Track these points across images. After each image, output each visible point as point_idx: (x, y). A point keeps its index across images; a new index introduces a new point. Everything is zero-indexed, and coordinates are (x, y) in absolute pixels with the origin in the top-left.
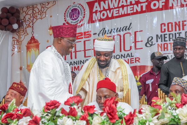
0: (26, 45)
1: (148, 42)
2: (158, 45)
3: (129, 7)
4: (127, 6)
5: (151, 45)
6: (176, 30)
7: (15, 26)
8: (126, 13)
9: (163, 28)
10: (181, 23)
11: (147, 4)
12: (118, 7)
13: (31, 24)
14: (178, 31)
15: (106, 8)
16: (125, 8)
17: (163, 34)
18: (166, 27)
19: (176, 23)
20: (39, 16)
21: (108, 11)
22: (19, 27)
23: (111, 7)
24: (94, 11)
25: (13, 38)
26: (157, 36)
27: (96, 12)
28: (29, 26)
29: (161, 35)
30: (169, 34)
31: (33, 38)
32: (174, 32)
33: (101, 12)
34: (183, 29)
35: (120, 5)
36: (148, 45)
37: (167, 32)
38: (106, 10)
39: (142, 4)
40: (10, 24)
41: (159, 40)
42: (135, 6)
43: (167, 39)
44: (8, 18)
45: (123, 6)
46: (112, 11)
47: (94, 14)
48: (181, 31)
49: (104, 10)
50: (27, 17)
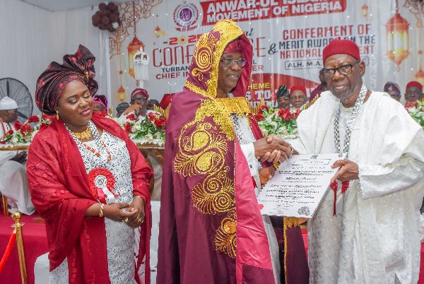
0: (127, 46)
1: (271, 49)
2: (281, 52)
3: (249, 11)
4: (247, 9)
5: (274, 52)
6: (298, 37)
7: (115, 25)
8: (246, 17)
9: (286, 35)
10: (304, 31)
11: (269, 9)
12: (236, 10)
13: (132, 24)
14: (300, 39)
15: (223, 10)
16: (245, 12)
17: (286, 41)
18: (289, 35)
19: (299, 31)
20: (142, 15)
21: (225, 14)
22: (119, 25)
23: (229, 9)
24: (209, 12)
25: (110, 38)
26: (280, 43)
27: (211, 13)
28: (130, 25)
29: (284, 43)
30: (292, 42)
31: (135, 40)
32: (296, 40)
33: (217, 14)
34: (306, 37)
35: (239, 8)
36: (271, 52)
37: (289, 40)
38: (223, 13)
39: (264, 9)
40: (111, 22)
41: (282, 47)
42: (256, 10)
43: (290, 46)
44: (108, 16)
45: (242, 10)
46: (229, 13)
47: (209, 16)
48: (304, 38)
49: (221, 12)
50: (127, 15)
